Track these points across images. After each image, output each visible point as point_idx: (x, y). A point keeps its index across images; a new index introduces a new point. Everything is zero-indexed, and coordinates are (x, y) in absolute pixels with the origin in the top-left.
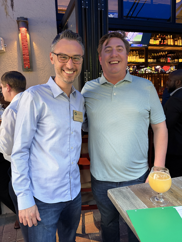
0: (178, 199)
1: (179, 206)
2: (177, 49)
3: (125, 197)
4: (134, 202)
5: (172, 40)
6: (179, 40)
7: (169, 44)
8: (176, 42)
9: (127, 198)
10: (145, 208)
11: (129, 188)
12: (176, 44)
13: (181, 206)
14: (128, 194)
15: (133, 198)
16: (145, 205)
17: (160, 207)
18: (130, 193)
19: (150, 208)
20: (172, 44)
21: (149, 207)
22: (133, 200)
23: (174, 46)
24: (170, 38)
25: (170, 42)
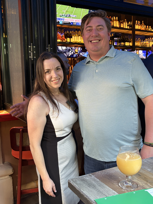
0: (147, 181)
1: (151, 188)
2: (123, 32)
3: (90, 185)
4: (101, 190)
5: (117, 22)
6: (125, 23)
7: (115, 25)
8: (121, 24)
9: (93, 186)
10: (115, 194)
11: (93, 176)
12: (122, 26)
13: (152, 188)
14: (93, 182)
15: (99, 186)
16: (115, 192)
17: (131, 191)
18: (95, 180)
19: (121, 194)
20: (118, 26)
21: (119, 193)
22: (99, 187)
23: (120, 28)
24: (116, 20)
25: (116, 24)
